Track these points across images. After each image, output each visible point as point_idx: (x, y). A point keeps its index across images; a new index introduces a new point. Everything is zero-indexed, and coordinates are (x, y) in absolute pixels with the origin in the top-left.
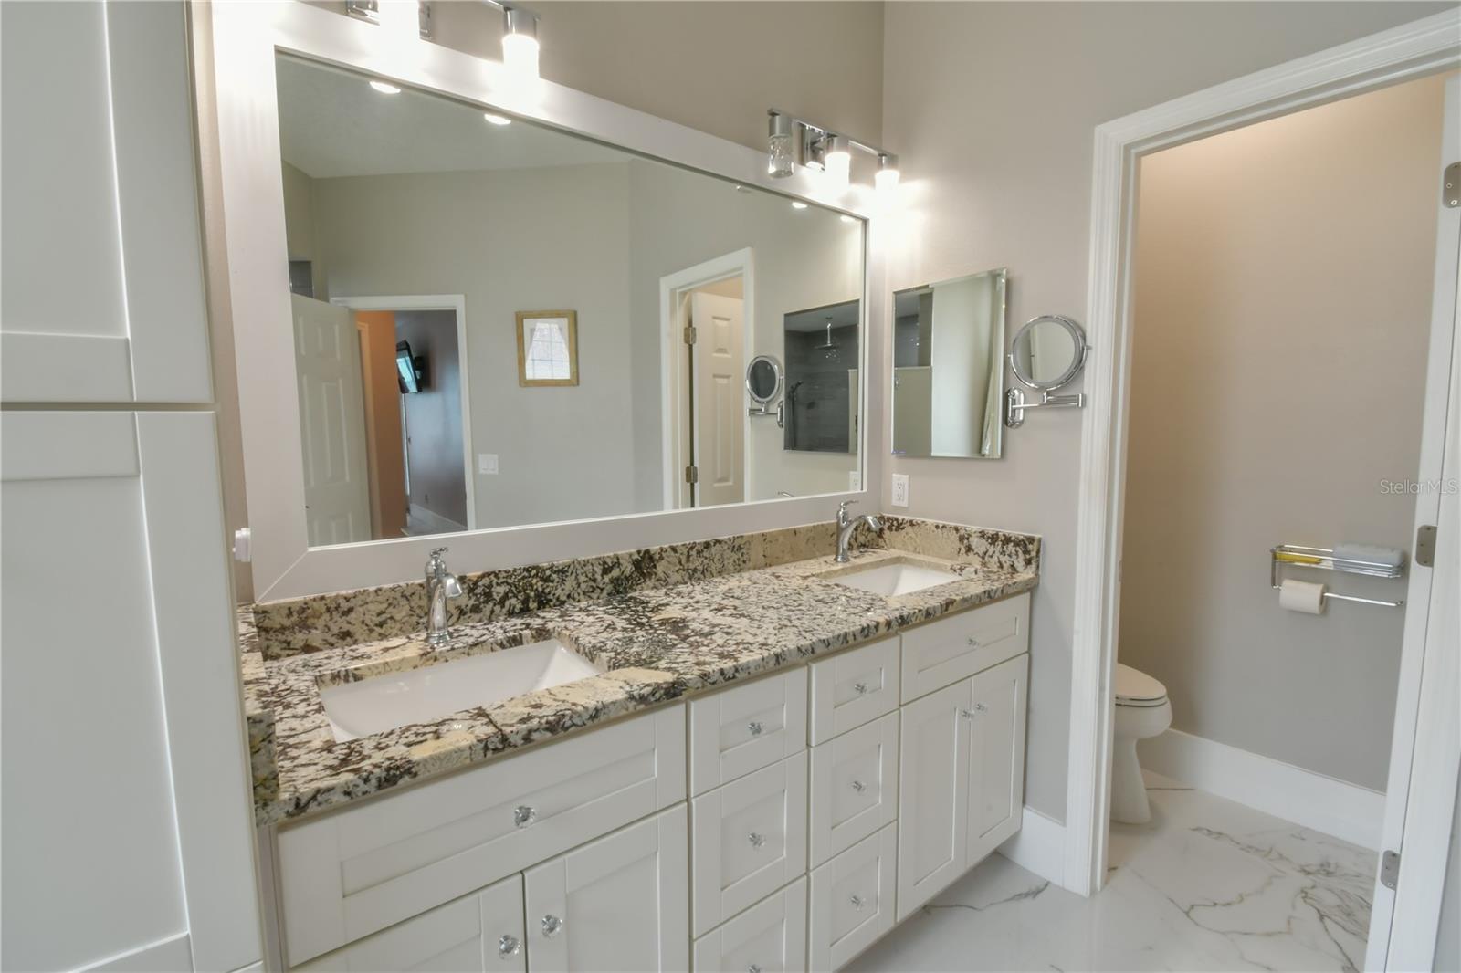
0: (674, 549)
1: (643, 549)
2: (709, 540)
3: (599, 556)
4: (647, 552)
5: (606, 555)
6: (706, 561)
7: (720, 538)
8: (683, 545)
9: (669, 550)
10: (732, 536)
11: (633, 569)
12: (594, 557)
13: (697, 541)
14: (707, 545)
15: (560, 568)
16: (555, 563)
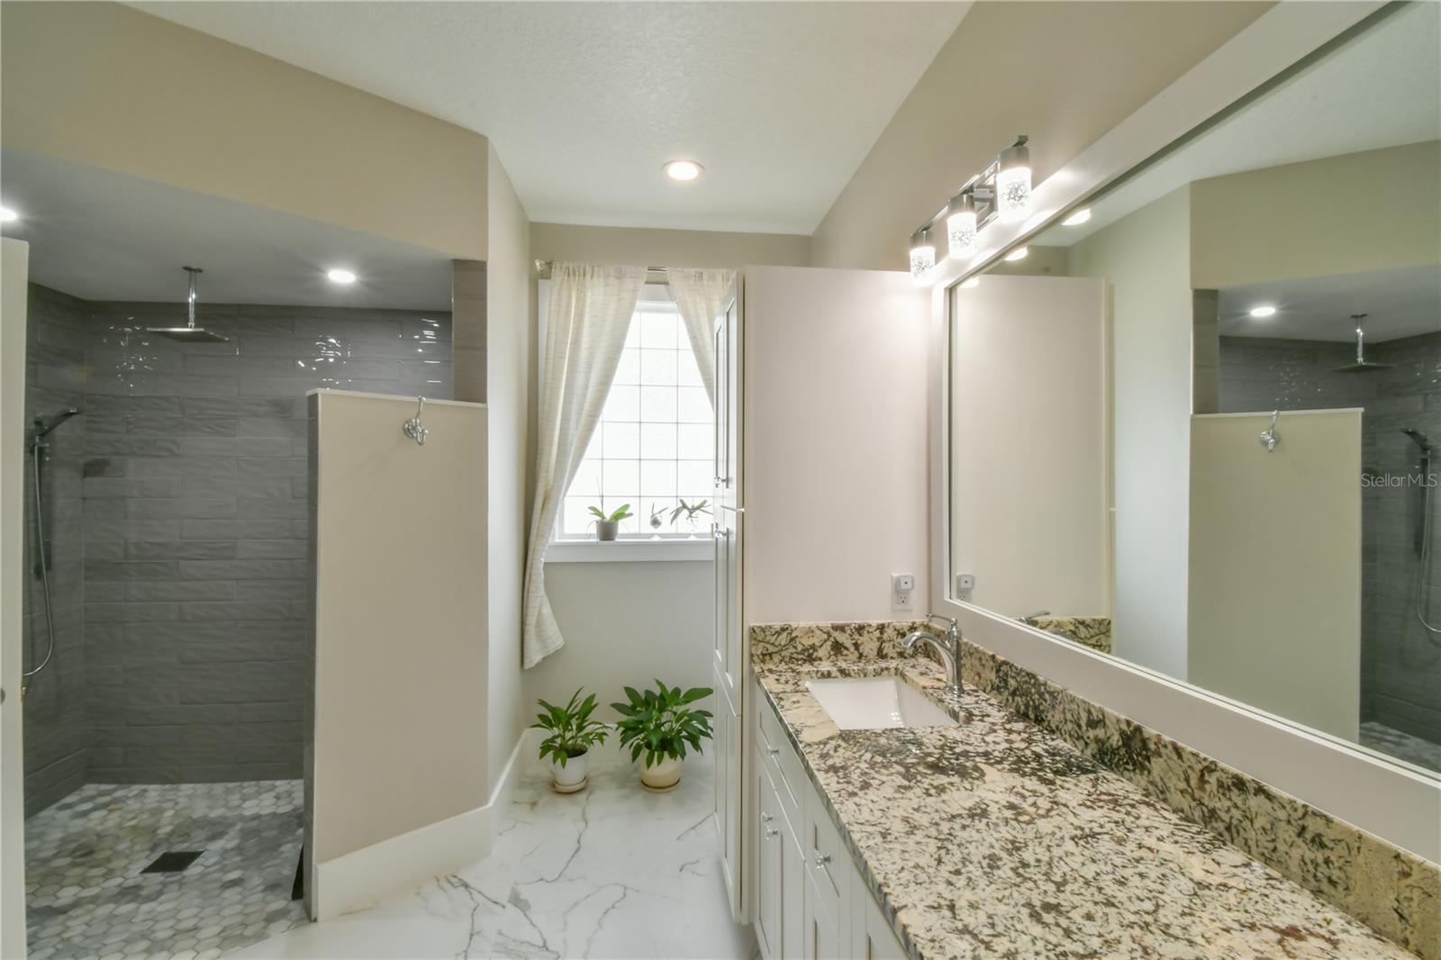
0: (1178, 751)
1: (1136, 723)
2: (1247, 776)
3: (1086, 700)
4: (1138, 729)
5: (1092, 703)
6: (1236, 814)
7: (1274, 790)
8: (1194, 754)
9: (1170, 747)
10: (1301, 802)
11: (1120, 743)
12: (1081, 697)
13: (1222, 764)
14: (1240, 784)
15: (1052, 690)
16: (1049, 682)
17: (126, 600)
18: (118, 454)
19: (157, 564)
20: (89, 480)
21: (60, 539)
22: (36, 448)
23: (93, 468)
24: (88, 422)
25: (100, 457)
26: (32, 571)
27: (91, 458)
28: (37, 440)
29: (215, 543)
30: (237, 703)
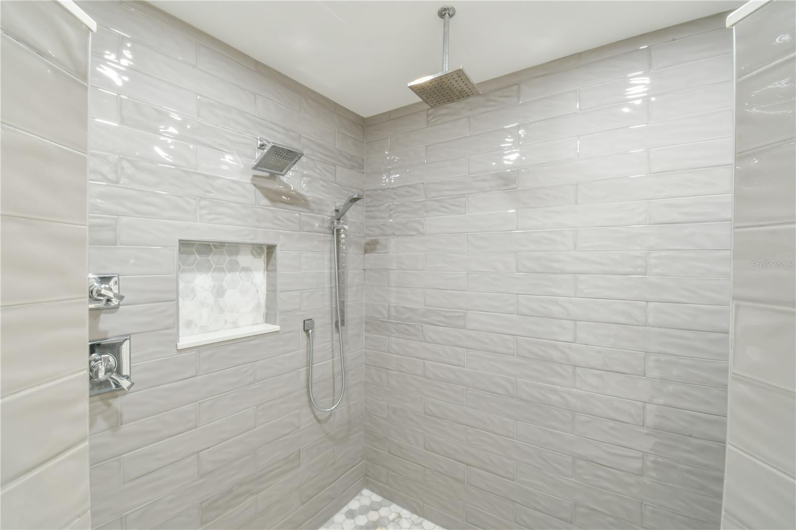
17: (389, 352)
18: (384, 235)
19: (408, 325)
20: (367, 255)
21: (351, 301)
22: (335, 229)
23: (370, 247)
24: (366, 211)
25: (373, 238)
26: (334, 325)
27: (368, 239)
28: (336, 223)
29: (457, 312)
30: (468, 465)
